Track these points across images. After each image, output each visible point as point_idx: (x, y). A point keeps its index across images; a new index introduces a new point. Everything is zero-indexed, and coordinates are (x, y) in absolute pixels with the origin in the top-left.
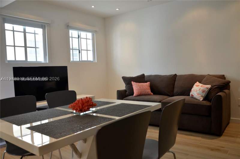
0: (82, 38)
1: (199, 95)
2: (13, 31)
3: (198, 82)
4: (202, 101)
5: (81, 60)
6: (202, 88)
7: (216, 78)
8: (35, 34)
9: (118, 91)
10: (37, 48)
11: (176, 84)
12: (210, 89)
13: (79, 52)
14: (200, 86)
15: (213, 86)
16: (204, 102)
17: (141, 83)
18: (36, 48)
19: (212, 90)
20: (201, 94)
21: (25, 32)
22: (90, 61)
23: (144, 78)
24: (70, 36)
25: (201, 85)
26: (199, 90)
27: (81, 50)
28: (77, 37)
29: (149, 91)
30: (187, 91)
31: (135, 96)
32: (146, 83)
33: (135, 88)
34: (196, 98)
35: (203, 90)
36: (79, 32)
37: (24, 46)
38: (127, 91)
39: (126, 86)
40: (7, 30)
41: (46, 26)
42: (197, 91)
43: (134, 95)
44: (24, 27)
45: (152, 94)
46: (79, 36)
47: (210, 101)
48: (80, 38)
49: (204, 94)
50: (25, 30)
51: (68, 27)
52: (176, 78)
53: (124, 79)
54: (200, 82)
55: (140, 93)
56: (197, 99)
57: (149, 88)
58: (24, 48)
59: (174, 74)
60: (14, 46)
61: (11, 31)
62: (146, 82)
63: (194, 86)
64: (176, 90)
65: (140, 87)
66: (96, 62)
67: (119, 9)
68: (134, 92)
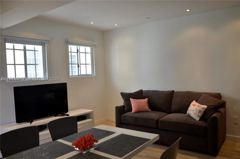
0: (81, 53)
1: (196, 115)
2: (14, 49)
3: (194, 101)
4: (199, 120)
5: (80, 74)
6: (198, 108)
7: (213, 98)
8: (35, 51)
9: (116, 107)
10: (37, 64)
11: (173, 101)
12: (207, 109)
13: (78, 67)
14: (197, 106)
15: (210, 106)
16: (201, 122)
17: (139, 100)
18: (35, 65)
19: (209, 110)
20: (198, 114)
21: (25, 50)
22: (89, 75)
23: (142, 94)
24: (70, 51)
25: (197, 104)
26: (196, 110)
27: (80, 64)
28: (76, 52)
29: (147, 108)
30: (184, 109)
31: (133, 113)
32: (144, 100)
33: (133, 104)
34: (193, 117)
35: (200, 110)
36: (78, 47)
37: (24, 63)
38: (125, 107)
39: (124, 102)
40: (7, 49)
41: (46, 43)
42: (193, 111)
43: (133, 111)
44: (24, 45)
45: (150, 110)
46: (78, 50)
47: (206, 121)
48: (79, 52)
49: (200, 114)
50: (25, 48)
51: (68, 43)
52: (173, 95)
53: (123, 94)
54: (197, 101)
55: (138, 110)
56: (193, 119)
57: (147, 104)
58: (24, 66)
59: (172, 90)
60: (15, 64)
61: (12, 49)
62: (144, 98)
63: (191, 105)
64: (173, 107)
65: (138, 104)
66: (95, 75)
67: (117, 24)
68: (133, 109)
